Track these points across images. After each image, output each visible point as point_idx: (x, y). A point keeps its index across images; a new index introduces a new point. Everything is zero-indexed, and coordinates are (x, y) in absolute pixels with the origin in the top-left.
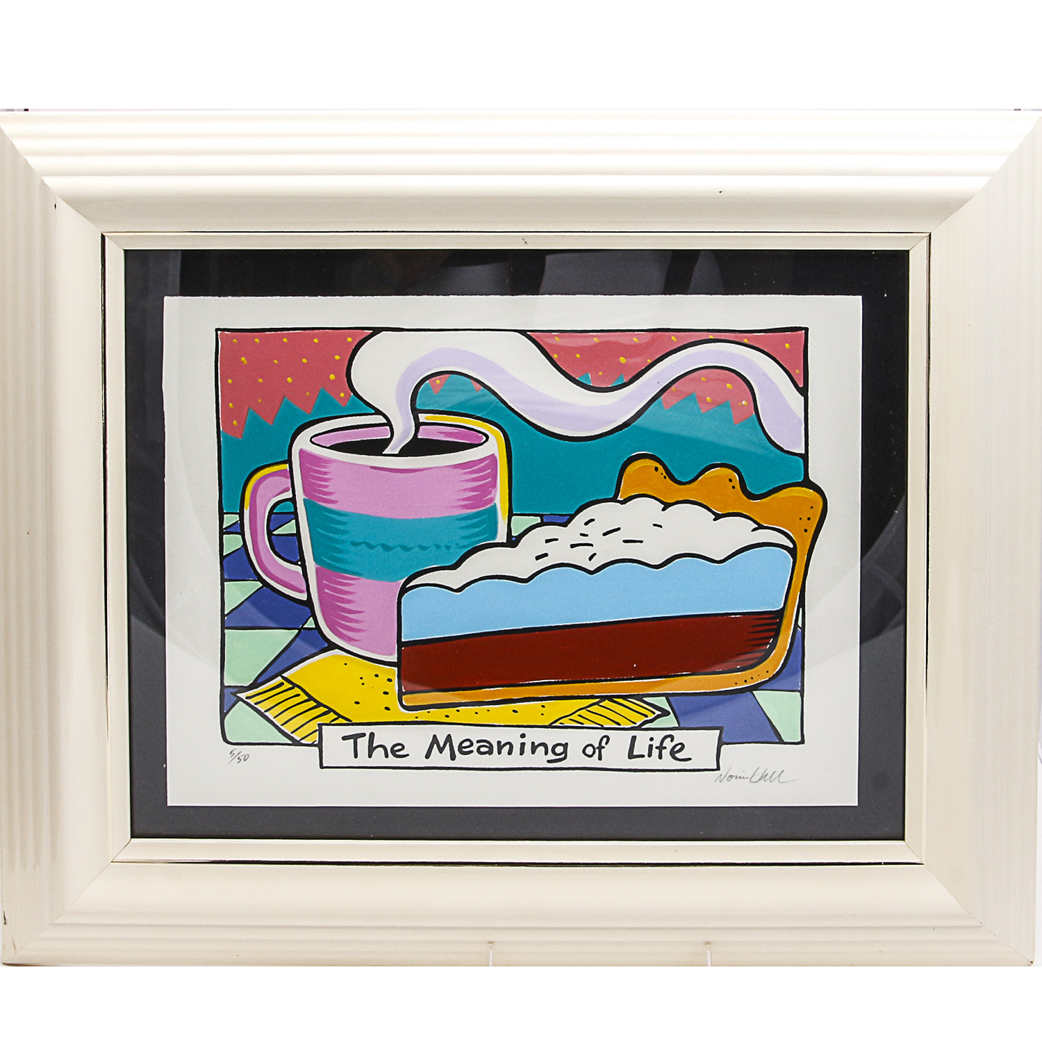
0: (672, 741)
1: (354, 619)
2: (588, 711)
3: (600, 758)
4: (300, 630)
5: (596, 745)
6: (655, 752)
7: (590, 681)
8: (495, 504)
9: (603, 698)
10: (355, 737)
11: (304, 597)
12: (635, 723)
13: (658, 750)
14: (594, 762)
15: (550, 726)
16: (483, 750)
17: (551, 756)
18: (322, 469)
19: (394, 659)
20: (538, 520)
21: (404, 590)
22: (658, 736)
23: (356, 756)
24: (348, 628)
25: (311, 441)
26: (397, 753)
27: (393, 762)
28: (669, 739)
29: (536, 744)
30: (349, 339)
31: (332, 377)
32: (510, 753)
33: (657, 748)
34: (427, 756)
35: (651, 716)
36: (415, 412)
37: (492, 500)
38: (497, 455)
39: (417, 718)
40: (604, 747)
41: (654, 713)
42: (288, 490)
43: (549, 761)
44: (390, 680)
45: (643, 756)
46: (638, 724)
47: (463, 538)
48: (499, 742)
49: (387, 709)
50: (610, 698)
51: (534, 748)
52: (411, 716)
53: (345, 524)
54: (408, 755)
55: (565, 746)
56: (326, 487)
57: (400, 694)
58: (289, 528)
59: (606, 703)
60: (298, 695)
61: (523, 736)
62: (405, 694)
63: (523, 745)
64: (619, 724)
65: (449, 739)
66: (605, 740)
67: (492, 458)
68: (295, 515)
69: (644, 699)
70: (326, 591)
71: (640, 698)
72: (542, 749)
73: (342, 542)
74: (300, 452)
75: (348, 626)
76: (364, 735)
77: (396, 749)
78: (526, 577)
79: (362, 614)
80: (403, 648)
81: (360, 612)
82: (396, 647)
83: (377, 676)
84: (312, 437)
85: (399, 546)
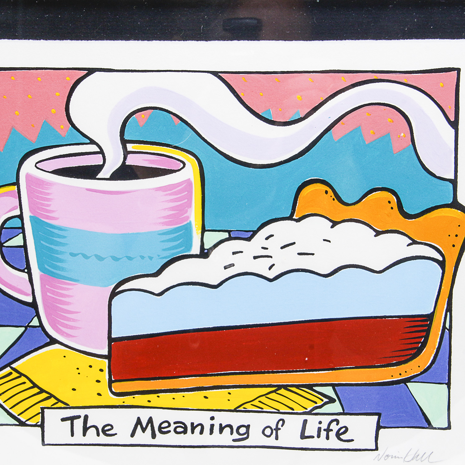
0: (337, 424)
1: (71, 319)
2: (266, 397)
3: (277, 438)
4: (26, 327)
5: (274, 427)
6: (324, 434)
7: (268, 372)
8: (190, 222)
9: (279, 387)
10: (72, 419)
11: (29, 299)
12: (306, 409)
13: (326, 432)
14: (271, 441)
15: (235, 410)
16: (179, 430)
17: (236, 436)
18: (44, 191)
19: (105, 352)
20: (226, 235)
21: (114, 294)
22: (326, 420)
23: (72, 435)
24: (67, 326)
25: (36, 166)
26: (107, 432)
27: (103, 439)
28: (335, 423)
29: (223, 426)
30: (68, 78)
31: (53, 111)
32: (201, 432)
33: (324, 430)
34: (133, 435)
35: (320, 403)
36: (124, 142)
37: (188, 218)
38: (192, 180)
39: (124, 402)
40: (280, 429)
41: (323, 401)
42: (17, 208)
43: (234, 440)
44: (101, 370)
45: (313, 437)
46: (309, 409)
47: (164, 250)
48: (192, 424)
49: (99, 394)
50: (286, 387)
51: (222, 429)
52: (119, 401)
53: (64, 237)
54: (116, 434)
55: (248, 427)
56: (49, 206)
57: (110, 382)
58: (18, 241)
59: (282, 391)
60: (24, 383)
61: (212, 418)
62: (115, 381)
63: (212, 426)
64: (293, 410)
65: (150, 421)
66: (281, 422)
67: (189, 183)
68: (23, 228)
69: (314, 388)
70: (48, 294)
71: (310, 387)
72: (227, 430)
73: (62, 253)
74: (26, 176)
75: (67, 324)
76: (79, 417)
77: (106, 428)
78: (216, 283)
79: (79, 314)
80: (113, 343)
81: (77, 312)
82: (107, 342)
83: (91, 366)
84: (37, 163)
85: (110, 257)
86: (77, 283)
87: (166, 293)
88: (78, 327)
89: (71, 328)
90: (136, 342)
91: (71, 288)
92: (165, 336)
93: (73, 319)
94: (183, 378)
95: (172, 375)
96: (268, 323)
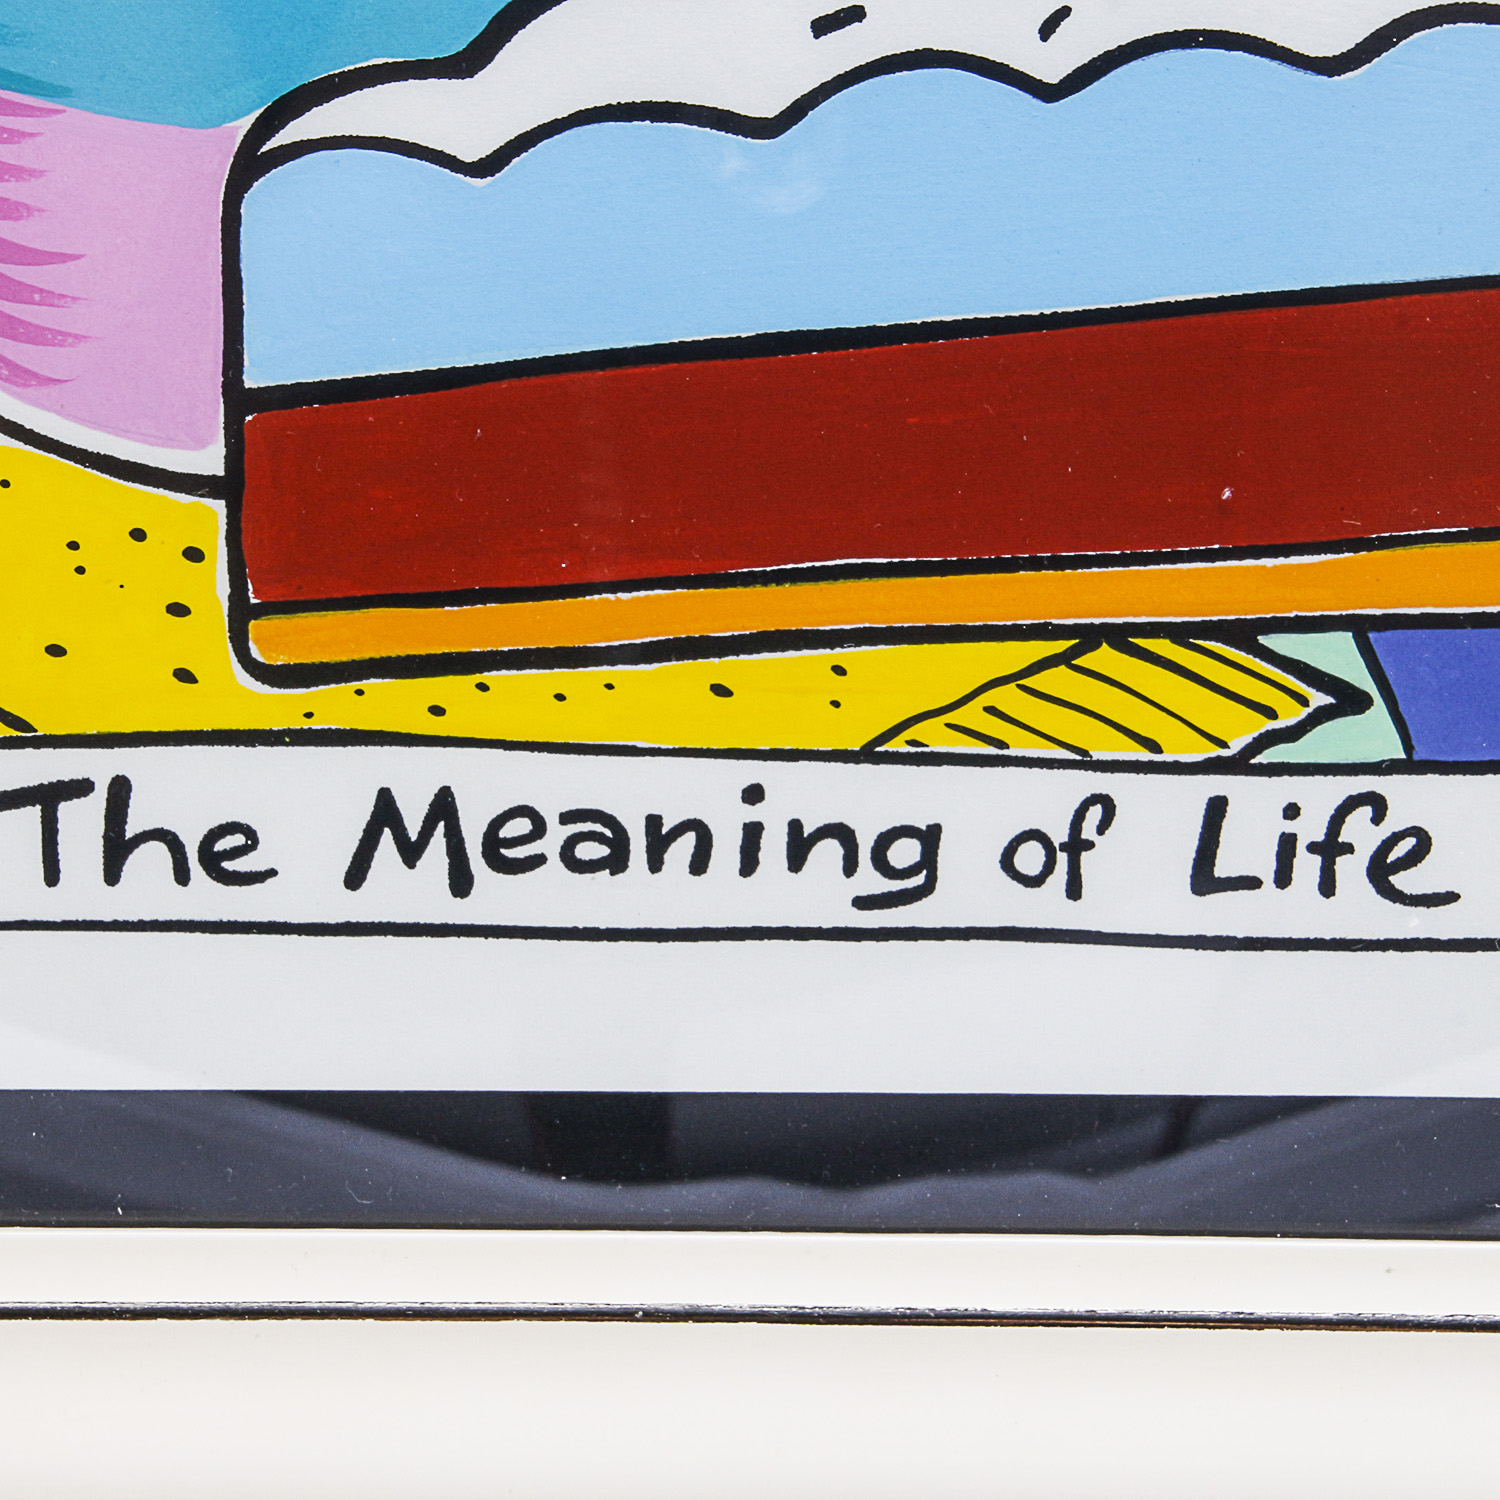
0: (1378, 818)
1: (34, 289)
2: (1020, 687)
3: (1074, 890)
5: (1059, 835)
6: (1307, 866)
7: (1035, 564)
9: (1089, 637)
10: (49, 797)
12: (1223, 745)
13: (1317, 860)
14: (1048, 906)
15: (869, 754)
16: (587, 851)
17: (870, 881)
19: (211, 460)
21: (250, 165)
22: (1320, 797)
23: (52, 876)
26: (227, 865)
27: (206, 897)
28: (1366, 811)
29: (807, 831)
32: (699, 863)
33: (1313, 848)
34: (356, 876)
35: (1291, 714)
39: (309, 715)
40: (1090, 845)
41: (1304, 702)
43: (862, 903)
44: (194, 555)
45: (1253, 883)
46: (1236, 746)
48: (653, 822)
49: (184, 676)
50: (1120, 637)
51: (799, 847)
52: (283, 707)
54: (272, 873)
55: (930, 837)
57: (240, 616)
59: (1104, 658)
61: (754, 794)
62: (259, 612)
63: (753, 834)
64: (1155, 747)
65: (443, 807)
66: (1095, 813)
69: (1262, 639)
71: (1243, 634)
72: (828, 852)
76: (82, 788)
77: (220, 846)
78: (770, 110)
79: (71, 264)
80: (249, 418)
81: (63, 258)
82: (218, 411)
83: (138, 535)
86: (60, 107)
87: (515, 161)
88: (70, 335)
89: (38, 336)
90: (368, 411)
91: (28, 130)
92: (515, 382)
93: (41, 291)
94: (604, 596)
95: (549, 581)
96: (1037, 313)
